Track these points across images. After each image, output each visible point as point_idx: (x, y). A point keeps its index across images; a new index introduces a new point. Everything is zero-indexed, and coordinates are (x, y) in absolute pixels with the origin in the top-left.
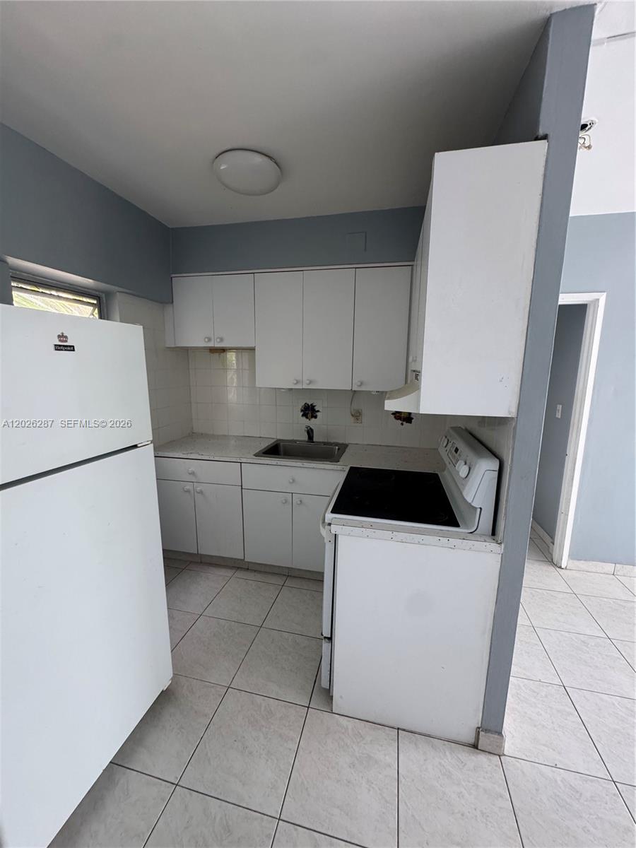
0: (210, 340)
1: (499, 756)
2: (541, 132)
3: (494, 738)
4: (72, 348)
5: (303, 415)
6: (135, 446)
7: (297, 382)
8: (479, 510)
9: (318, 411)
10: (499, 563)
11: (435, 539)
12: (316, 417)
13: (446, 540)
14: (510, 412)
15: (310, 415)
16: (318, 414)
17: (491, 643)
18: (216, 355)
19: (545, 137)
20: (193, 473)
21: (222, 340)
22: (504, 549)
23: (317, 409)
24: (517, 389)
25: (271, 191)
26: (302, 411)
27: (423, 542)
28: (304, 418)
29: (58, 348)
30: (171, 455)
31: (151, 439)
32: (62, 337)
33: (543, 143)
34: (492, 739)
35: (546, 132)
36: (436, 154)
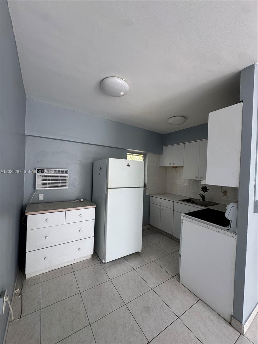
0: (171, 164)
1: (241, 334)
2: (240, 100)
3: (238, 323)
4: (129, 166)
5: (202, 190)
6: (139, 187)
7: (196, 177)
8: (230, 221)
9: (208, 189)
10: (236, 242)
11: (211, 227)
12: (207, 191)
13: (215, 228)
14: (236, 185)
15: (204, 191)
16: (208, 190)
17: (235, 277)
18: (174, 169)
19: (242, 101)
20: (161, 203)
21: (174, 164)
22: (238, 237)
23: (207, 188)
24: (239, 178)
25: (183, 123)
26: (202, 189)
27: (207, 227)
28: (202, 191)
29: (127, 166)
30: (156, 197)
31: (143, 186)
32: (128, 164)
33: (242, 103)
34: (237, 323)
35: (242, 100)
36: (209, 113)
